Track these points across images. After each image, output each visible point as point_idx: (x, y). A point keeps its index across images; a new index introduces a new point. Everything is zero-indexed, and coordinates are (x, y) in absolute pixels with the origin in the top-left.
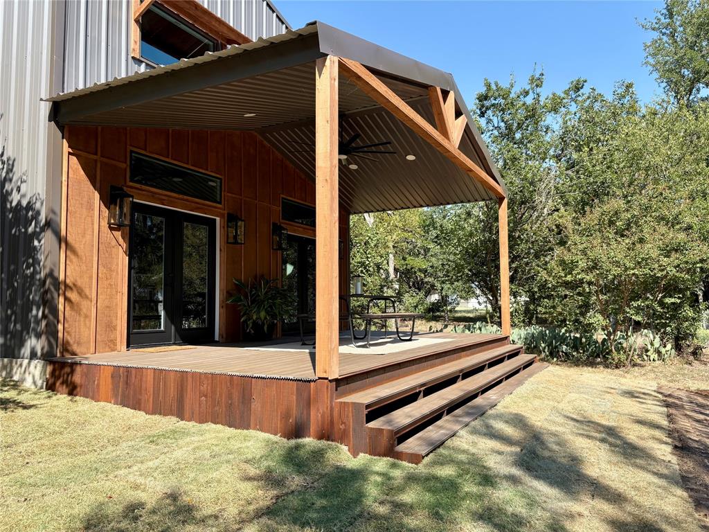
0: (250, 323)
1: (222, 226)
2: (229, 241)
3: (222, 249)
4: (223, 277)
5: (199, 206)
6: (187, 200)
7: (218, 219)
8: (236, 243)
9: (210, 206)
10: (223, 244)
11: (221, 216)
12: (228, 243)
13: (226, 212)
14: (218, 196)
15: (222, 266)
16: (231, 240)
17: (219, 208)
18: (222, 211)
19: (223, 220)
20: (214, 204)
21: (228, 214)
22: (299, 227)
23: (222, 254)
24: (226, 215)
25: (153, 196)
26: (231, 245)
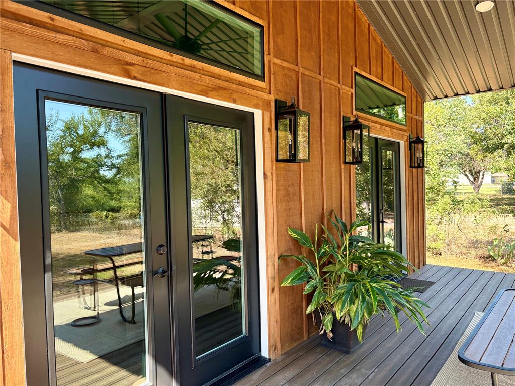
0: (328, 320)
1: (267, 126)
2: (280, 158)
3: (268, 174)
4: (270, 220)
5: (218, 82)
6: (192, 69)
7: (258, 113)
8: (293, 158)
9: (241, 84)
10: (268, 164)
11: (265, 105)
12: (277, 161)
13: (272, 98)
14: (258, 64)
15: (270, 208)
16: (284, 154)
17: (261, 90)
18: (265, 96)
19: (267, 114)
20: (251, 81)
21: (276, 101)
22: (375, 122)
23: (269, 185)
24: (273, 104)
25: (95, 51)
26: (282, 165)
